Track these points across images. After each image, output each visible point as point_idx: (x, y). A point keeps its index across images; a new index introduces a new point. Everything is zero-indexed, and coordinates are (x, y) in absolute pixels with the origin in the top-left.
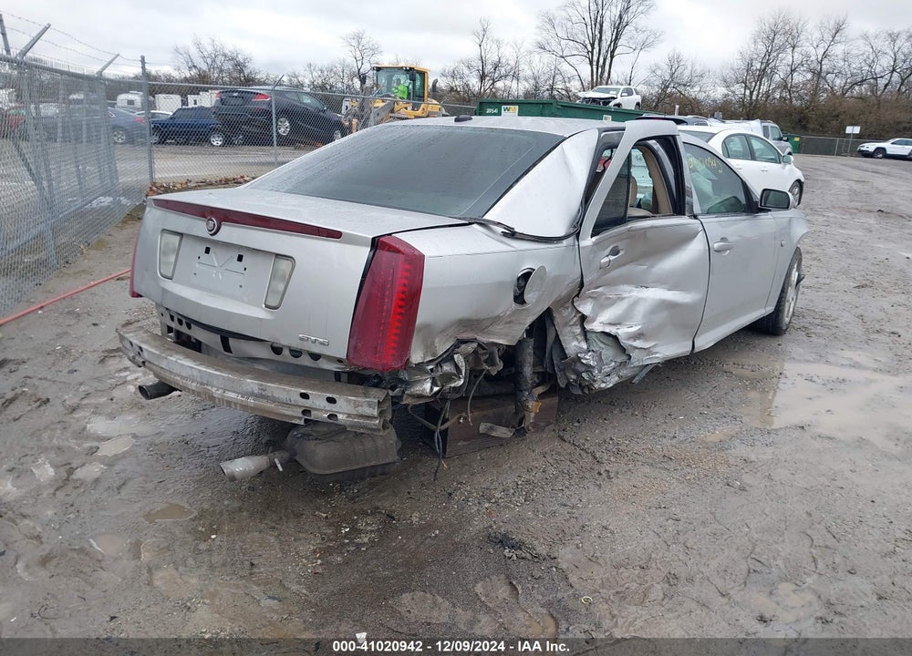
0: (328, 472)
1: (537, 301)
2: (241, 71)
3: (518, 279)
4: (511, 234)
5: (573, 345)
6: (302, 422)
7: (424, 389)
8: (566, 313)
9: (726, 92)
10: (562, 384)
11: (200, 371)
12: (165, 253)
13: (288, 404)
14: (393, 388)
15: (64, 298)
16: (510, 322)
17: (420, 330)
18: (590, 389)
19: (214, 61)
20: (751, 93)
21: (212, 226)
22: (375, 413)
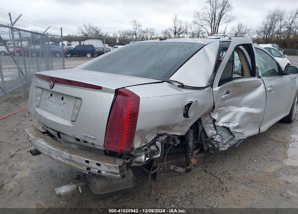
0: (101, 193)
1: (193, 116)
2: (98, 33)
3: (185, 106)
4: (182, 86)
5: (210, 132)
6: (87, 173)
7: (141, 159)
8: (207, 119)
9: (258, 35)
10: (206, 149)
11: (48, 147)
12: (36, 96)
13: (81, 164)
14: (127, 159)
15: (23, 110)
16: (182, 125)
17: (138, 132)
18: (218, 151)
19: (89, 31)
20: (267, 36)
21: (51, 84)
22: (118, 171)
